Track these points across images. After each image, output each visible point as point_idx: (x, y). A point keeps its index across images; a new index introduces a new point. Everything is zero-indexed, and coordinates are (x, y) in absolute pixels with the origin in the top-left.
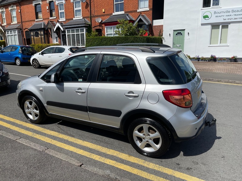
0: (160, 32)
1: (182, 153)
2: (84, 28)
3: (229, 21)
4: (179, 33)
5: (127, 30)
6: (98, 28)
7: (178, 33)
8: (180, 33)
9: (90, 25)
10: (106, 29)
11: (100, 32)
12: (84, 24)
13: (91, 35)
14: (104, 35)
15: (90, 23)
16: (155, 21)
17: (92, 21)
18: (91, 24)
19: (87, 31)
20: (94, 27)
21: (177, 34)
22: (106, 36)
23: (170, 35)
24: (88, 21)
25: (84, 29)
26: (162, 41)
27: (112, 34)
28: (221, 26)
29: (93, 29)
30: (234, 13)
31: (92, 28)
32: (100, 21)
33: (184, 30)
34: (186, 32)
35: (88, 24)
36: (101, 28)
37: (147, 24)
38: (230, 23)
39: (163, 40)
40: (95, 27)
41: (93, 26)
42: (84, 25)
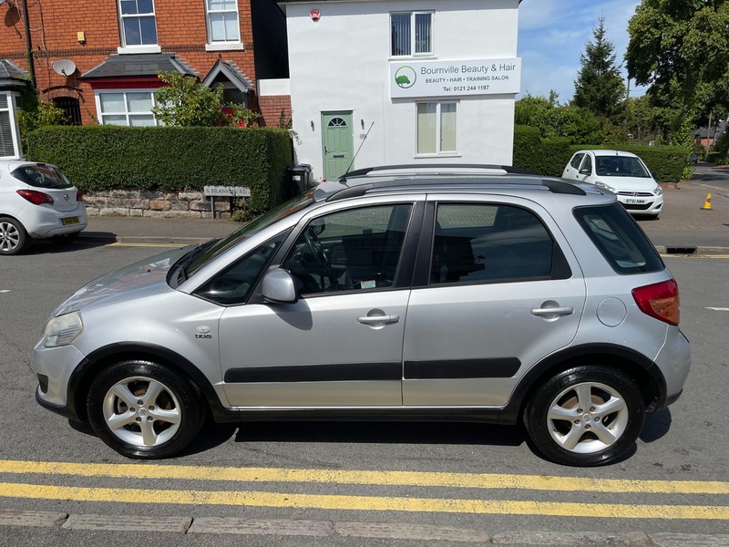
0: (283, 115)
2: (8, 93)
3: (458, 93)
4: (337, 120)
5: (197, 109)
6: (63, 93)
7: (334, 120)
8: (340, 120)
9: (27, 82)
10: (97, 98)
11: (71, 109)
12: (8, 79)
13: (36, 118)
14: (94, 117)
15: (27, 76)
16: (262, 83)
17: (38, 70)
18: (34, 79)
19: (19, 103)
20: (44, 92)
21: (330, 124)
22: (101, 122)
23: (313, 125)
24: (21, 70)
25: (9, 99)
26: (291, 142)
27: (123, 117)
28: (438, 106)
29: (42, 99)
30: (467, 74)
31: (36, 94)
32: (70, 71)
33: (350, 112)
34: (356, 118)
35: (21, 80)
36: (74, 94)
37: (244, 90)
38: (458, 98)
39: (294, 140)
40: (52, 89)
41: (40, 88)
42: (9, 83)
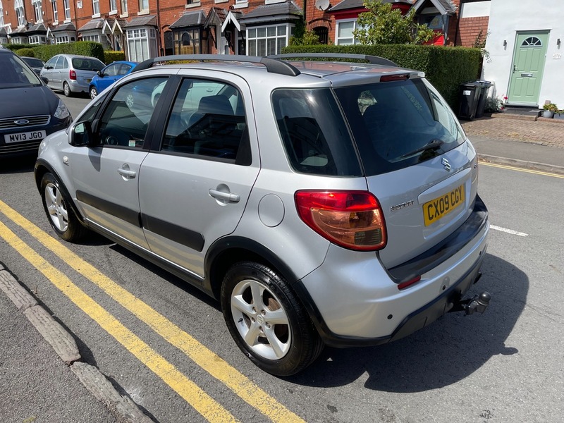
0: (479, 36)
1: (365, 376)
2: (287, 24)
4: (532, 39)
6: (320, 24)
7: (529, 40)
8: (535, 39)
9: (301, 16)
10: (337, 26)
11: (323, 34)
12: (287, 14)
13: (301, 42)
14: (333, 42)
15: (301, 12)
16: (466, 6)
17: (308, 7)
18: (305, 15)
19: (293, 31)
20: (310, 23)
21: (525, 43)
22: (336, 44)
23: (505, 43)
24: (298, 8)
25: (287, 28)
26: (481, 59)
27: (351, 40)
29: (308, 28)
31: (305, 25)
32: (325, 8)
33: (547, 32)
34: (552, 39)
35: (296, 15)
36: (326, 24)
37: (444, 12)
39: (485, 58)
40: (314, 21)
41: (308, 21)
42: (288, 17)
